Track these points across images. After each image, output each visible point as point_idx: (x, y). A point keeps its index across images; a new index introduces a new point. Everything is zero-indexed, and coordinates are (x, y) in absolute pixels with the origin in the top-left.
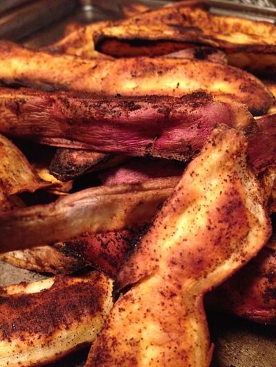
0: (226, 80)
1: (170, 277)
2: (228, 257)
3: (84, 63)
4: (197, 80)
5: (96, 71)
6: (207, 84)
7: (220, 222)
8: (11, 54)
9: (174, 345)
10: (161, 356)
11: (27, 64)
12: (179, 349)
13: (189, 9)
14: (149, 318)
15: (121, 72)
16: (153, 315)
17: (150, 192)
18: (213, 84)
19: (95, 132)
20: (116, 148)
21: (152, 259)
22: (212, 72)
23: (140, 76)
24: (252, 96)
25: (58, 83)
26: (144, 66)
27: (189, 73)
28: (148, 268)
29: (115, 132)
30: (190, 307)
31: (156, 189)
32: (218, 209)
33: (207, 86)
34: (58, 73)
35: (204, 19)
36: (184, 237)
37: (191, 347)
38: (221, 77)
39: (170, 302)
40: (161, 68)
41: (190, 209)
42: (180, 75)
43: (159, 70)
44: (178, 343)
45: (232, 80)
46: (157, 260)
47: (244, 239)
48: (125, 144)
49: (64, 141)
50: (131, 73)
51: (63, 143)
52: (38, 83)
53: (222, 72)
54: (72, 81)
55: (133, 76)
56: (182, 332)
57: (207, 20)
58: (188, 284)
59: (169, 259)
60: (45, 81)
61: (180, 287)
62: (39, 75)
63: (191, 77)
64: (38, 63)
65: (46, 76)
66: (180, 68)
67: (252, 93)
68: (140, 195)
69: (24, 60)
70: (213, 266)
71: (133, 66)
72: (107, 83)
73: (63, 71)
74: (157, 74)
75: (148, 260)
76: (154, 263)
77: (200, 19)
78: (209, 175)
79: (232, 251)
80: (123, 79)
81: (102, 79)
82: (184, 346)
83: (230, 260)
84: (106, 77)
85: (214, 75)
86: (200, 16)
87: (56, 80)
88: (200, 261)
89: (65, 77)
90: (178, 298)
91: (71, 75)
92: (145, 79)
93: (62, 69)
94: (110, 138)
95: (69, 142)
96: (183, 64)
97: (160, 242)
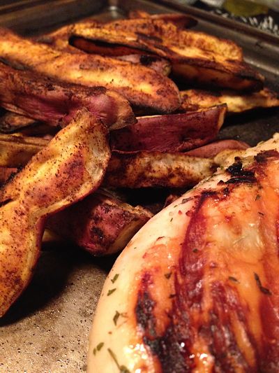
0: (151, 83)
1: (23, 202)
2: (64, 197)
3: (52, 53)
4: (128, 79)
5: (57, 60)
6: (134, 83)
7: (64, 173)
8: (4, 38)
9: (16, 246)
10: (6, 251)
11: (12, 47)
12: (17, 250)
13: (162, 22)
14: (6, 226)
15: (73, 63)
16: (8, 224)
17: (31, 146)
18: (139, 84)
19: (28, 102)
20: (41, 117)
21: (17, 189)
22: (143, 75)
23: (86, 69)
24: (163, 99)
25: (28, 65)
26: (92, 61)
27: (124, 73)
28: (12, 194)
29: (39, 105)
30: (32, 224)
31: (36, 145)
32: (66, 165)
33: (134, 85)
34: (30, 56)
35: (173, 32)
36: (40, 178)
37: (26, 250)
38: (148, 80)
39: (19, 218)
40: (104, 65)
41: (49, 161)
42: (117, 73)
43: (102, 67)
44: (18, 245)
45: (156, 84)
46: (19, 190)
47: (77, 188)
48: (46, 116)
49: (13, 107)
50: (80, 66)
51: (13, 108)
52: (15, 62)
53: (150, 76)
54: (37, 65)
55: (81, 68)
56: (22, 239)
57: (175, 33)
58: (34, 209)
59: (26, 190)
60: (19, 62)
61: (28, 210)
62: (16, 57)
63: (125, 76)
64: (20, 47)
65: (20, 59)
66: (119, 68)
67: (165, 96)
68: (21, 145)
69: (11, 43)
70: (53, 201)
71: (84, 61)
72: (61, 70)
73: (33, 56)
74: (99, 70)
75: (14, 189)
76: (17, 191)
77: (170, 32)
78: (68, 141)
79: (68, 194)
80: (72, 69)
81: (58, 67)
82: (21, 248)
83: (65, 200)
84: (61, 66)
85: (144, 78)
86: (170, 28)
87: (27, 62)
88: (44, 196)
89: (33, 60)
90: (25, 217)
91: (38, 60)
92: (89, 72)
93: (33, 55)
94: (38, 109)
95: (16, 108)
96: (123, 65)
97: (25, 179)
